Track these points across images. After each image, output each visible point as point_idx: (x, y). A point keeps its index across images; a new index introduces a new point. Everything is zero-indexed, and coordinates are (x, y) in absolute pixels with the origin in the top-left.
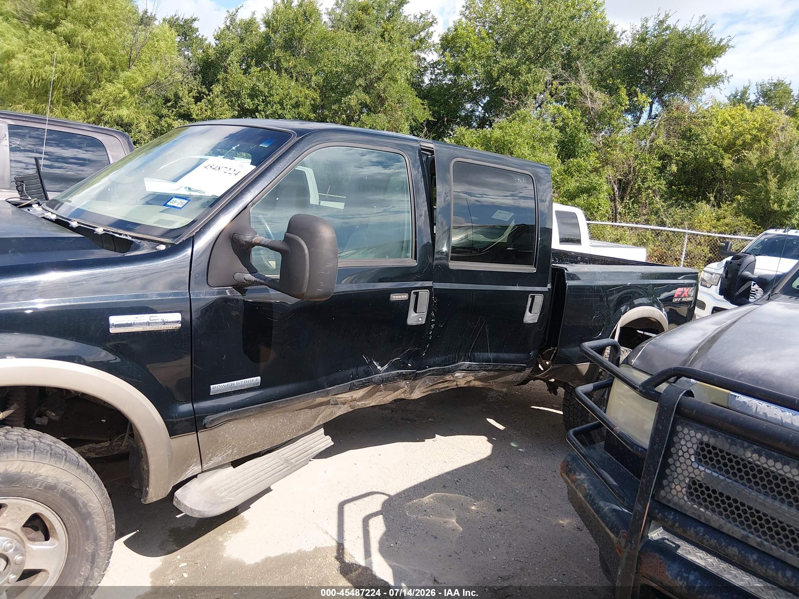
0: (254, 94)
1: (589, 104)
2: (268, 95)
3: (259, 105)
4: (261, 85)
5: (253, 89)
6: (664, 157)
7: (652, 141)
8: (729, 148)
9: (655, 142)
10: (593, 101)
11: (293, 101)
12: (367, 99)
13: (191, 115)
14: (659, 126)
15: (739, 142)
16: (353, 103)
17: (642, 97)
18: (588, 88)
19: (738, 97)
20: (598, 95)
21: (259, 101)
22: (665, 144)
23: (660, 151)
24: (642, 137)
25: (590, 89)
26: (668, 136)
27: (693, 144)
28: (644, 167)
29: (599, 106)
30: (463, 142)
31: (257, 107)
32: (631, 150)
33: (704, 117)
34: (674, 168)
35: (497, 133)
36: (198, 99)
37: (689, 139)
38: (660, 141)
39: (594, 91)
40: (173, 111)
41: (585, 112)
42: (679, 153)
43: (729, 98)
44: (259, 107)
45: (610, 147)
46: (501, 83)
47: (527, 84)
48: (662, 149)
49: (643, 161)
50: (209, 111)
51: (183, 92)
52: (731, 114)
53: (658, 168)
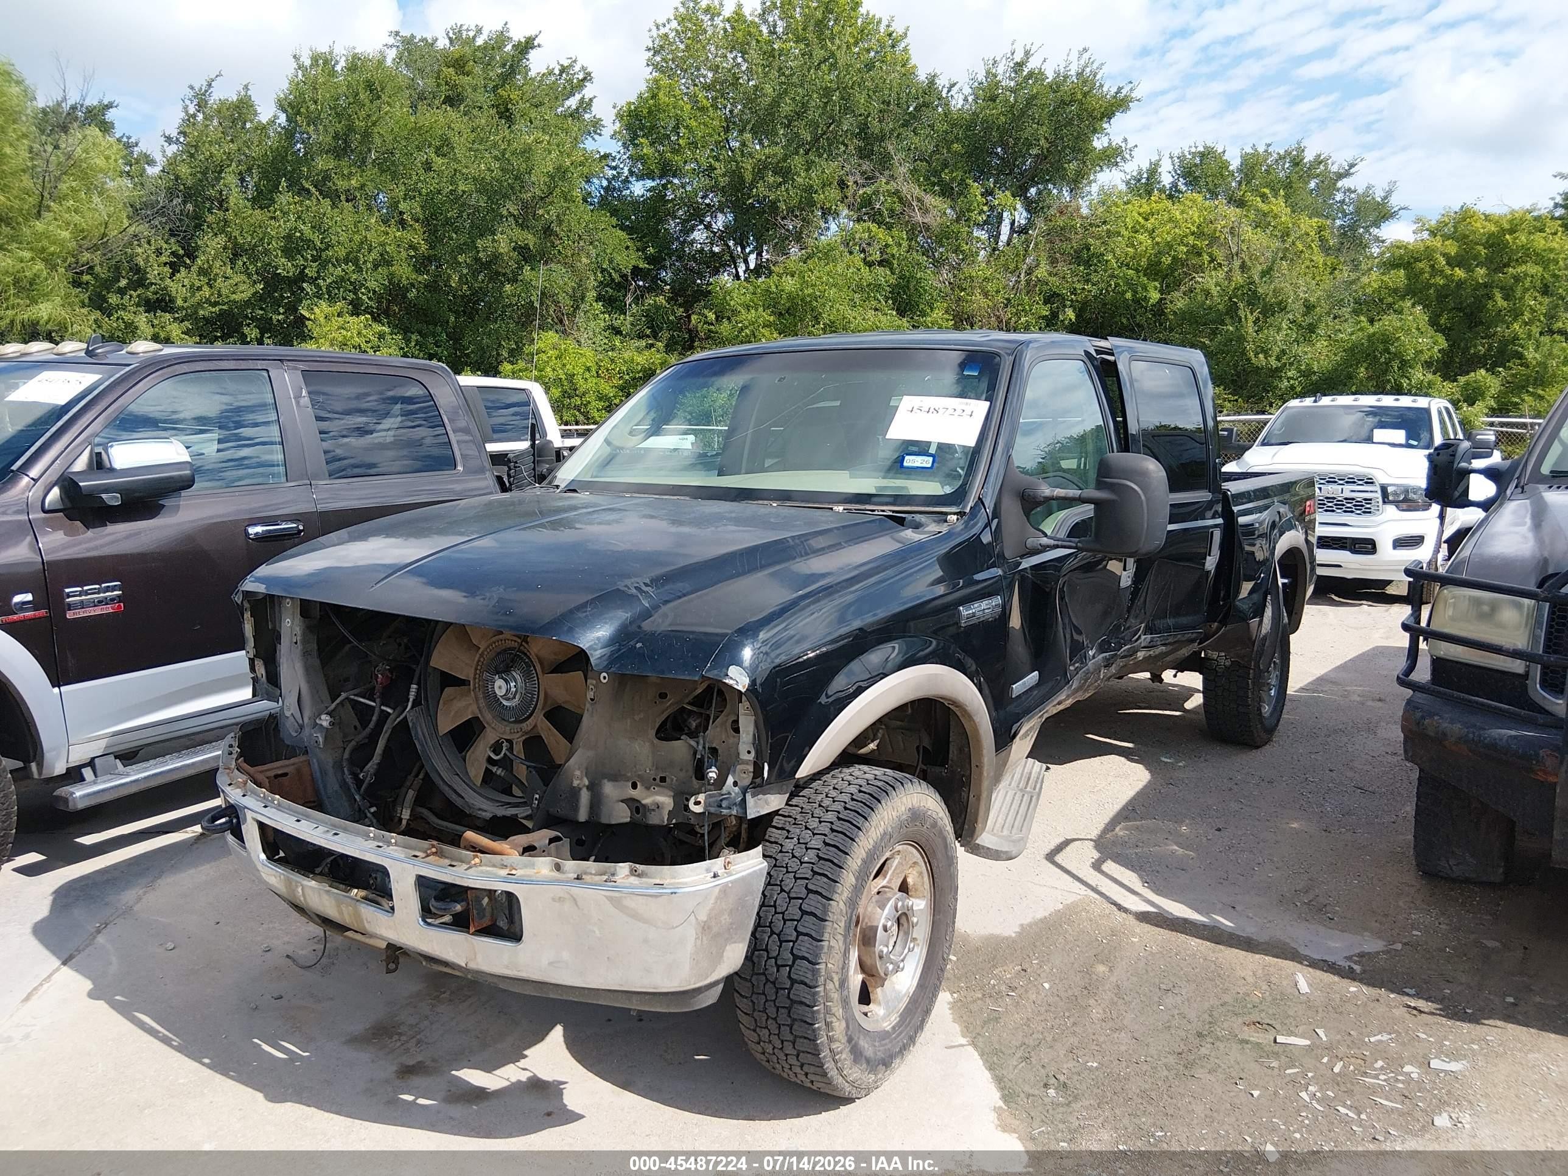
0: (293, 246)
1: (918, 218)
2: (323, 246)
3: (305, 268)
4: (306, 229)
5: (289, 237)
6: (1051, 298)
7: (1029, 272)
8: (1153, 270)
9: (1035, 274)
10: (925, 211)
11: (374, 255)
12: (530, 239)
13: (172, 300)
14: (1036, 244)
15: (1167, 260)
16: (504, 247)
17: (1003, 197)
18: (911, 190)
19: (1143, 181)
20: (930, 200)
21: (306, 260)
22: (1050, 274)
23: (1045, 288)
24: (1012, 266)
25: (917, 191)
26: (1053, 261)
27: (1096, 271)
28: (1023, 319)
29: (933, 220)
30: (729, 305)
31: (302, 272)
32: (998, 292)
33: (1104, 223)
34: (1071, 314)
35: (790, 284)
36: (175, 268)
37: (1087, 264)
38: (1042, 272)
39: (923, 194)
40: (131, 296)
41: (913, 231)
42: (1075, 289)
43: (1128, 183)
44: (306, 271)
45: (964, 290)
46: (761, 189)
47: (809, 190)
48: (1047, 284)
49: (1020, 308)
50: (206, 288)
51: (142, 253)
52: (1141, 210)
53: (1044, 317)
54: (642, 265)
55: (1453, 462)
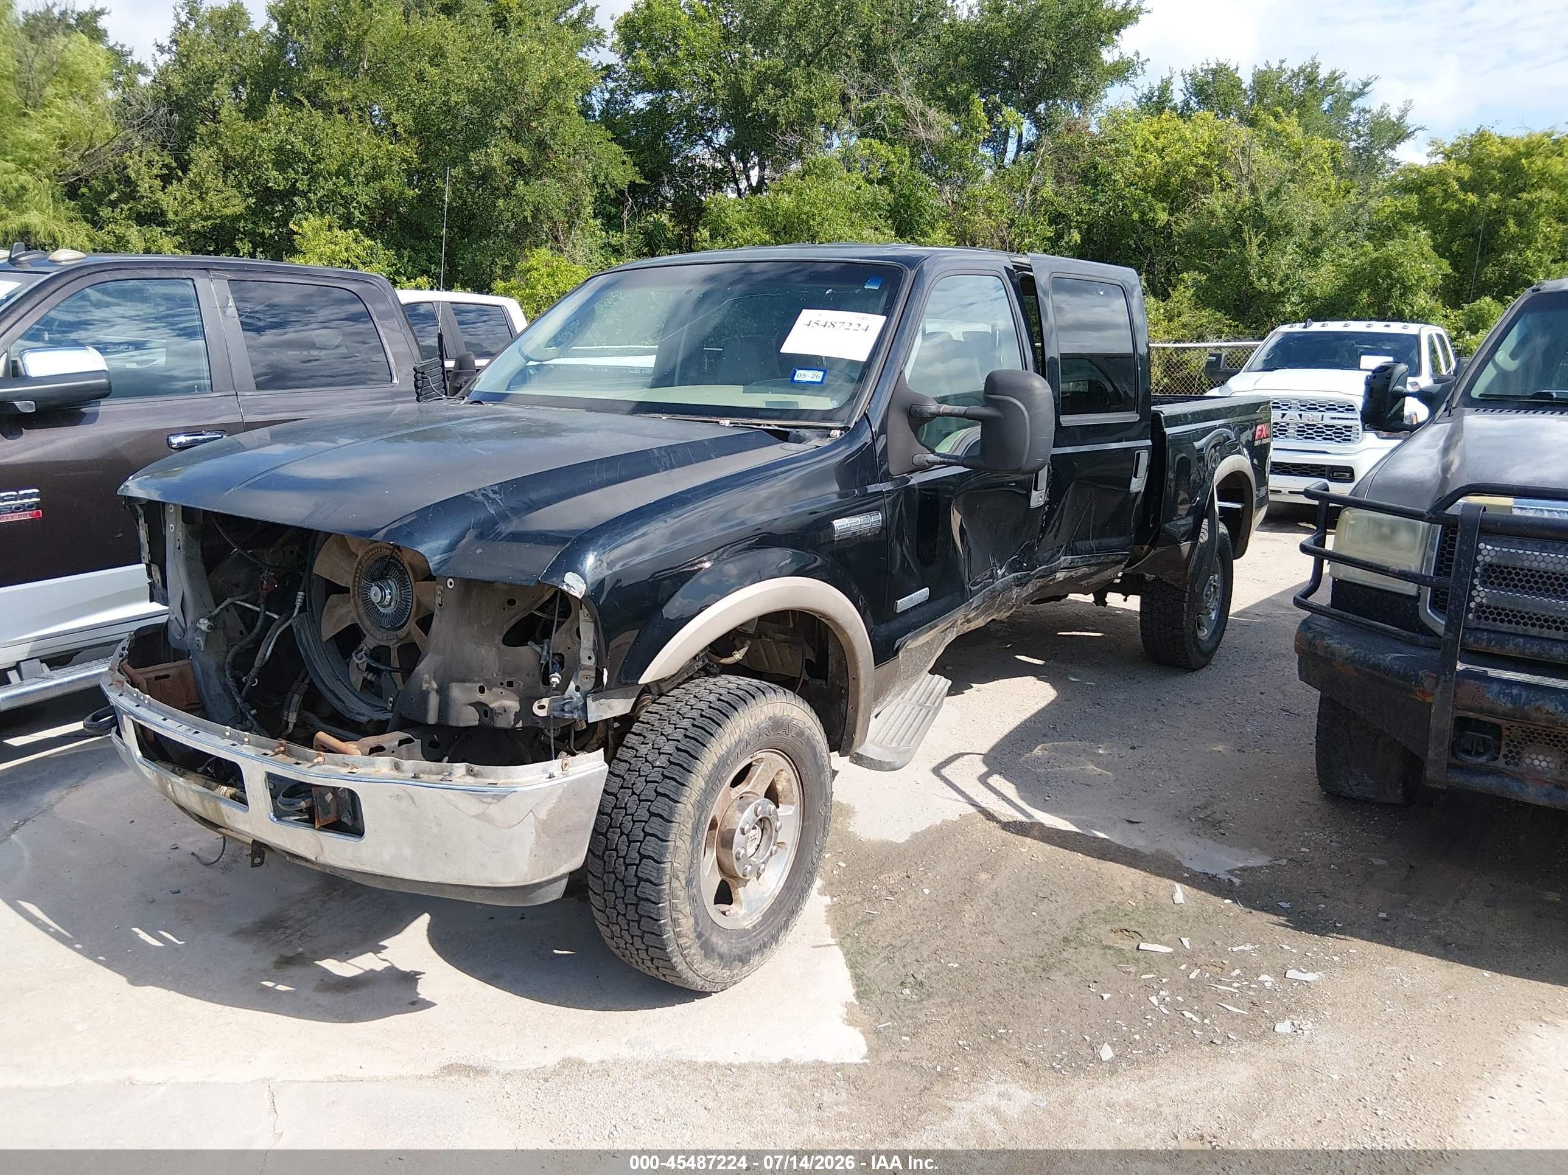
0: (284, 159)
1: (922, 134)
2: (314, 159)
3: (296, 181)
4: (297, 142)
5: (280, 150)
6: (1057, 218)
7: (1035, 191)
8: (1161, 191)
9: (1040, 194)
10: (929, 126)
11: (366, 169)
12: (525, 154)
13: (163, 213)
14: (1042, 163)
15: (1175, 180)
16: (497, 161)
17: (1009, 112)
18: (914, 104)
19: (1155, 99)
20: (933, 114)
21: (297, 173)
22: (1056, 194)
23: (1050, 208)
24: (1017, 185)
25: (919, 104)
26: (1059, 180)
27: (1102, 191)
28: (1027, 240)
29: (936, 136)
30: (724, 222)
31: (294, 185)
32: (1002, 211)
33: (1113, 141)
34: (1076, 236)
35: (787, 201)
36: (166, 180)
37: (1094, 183)
38: (1047, 191)
39: (927, 109)
40: (122, 209)
41: (917, 147)
42: (1081, 209)
43: (1139, 102)
44: (298, 185)
45: (966, 209)
46: (761, 103)
47: (809, 103)
48: (1053, 204)
49: (1024, 228)
50: (197, 202)
51: (134, 165)
52: (1151, 129)
53: (1049, 239)
54: (639, 180)
55: (1388, 386)
